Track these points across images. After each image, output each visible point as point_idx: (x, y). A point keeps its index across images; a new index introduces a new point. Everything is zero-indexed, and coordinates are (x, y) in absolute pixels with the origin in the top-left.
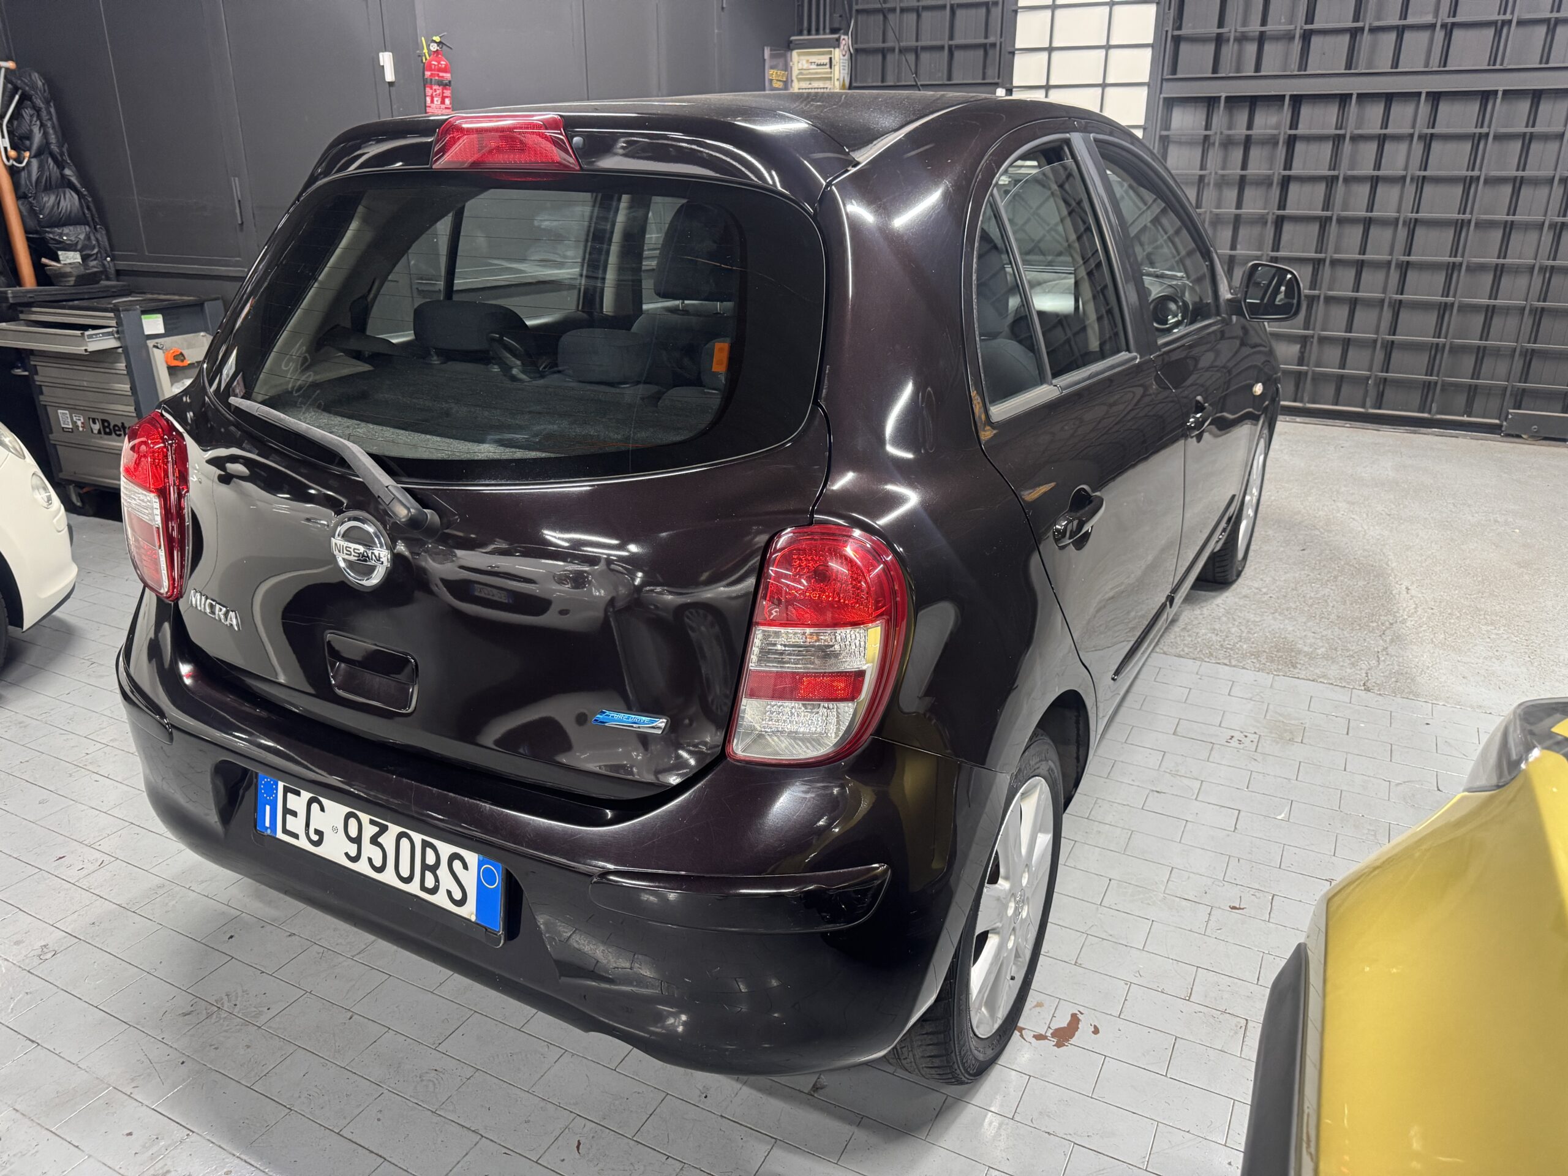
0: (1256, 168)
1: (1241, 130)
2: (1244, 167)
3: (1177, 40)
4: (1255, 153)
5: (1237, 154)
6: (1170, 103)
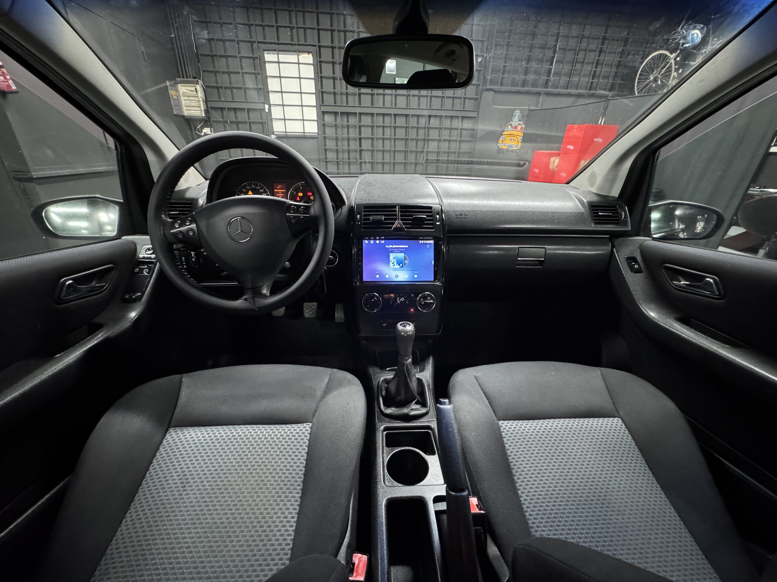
0: (351, 135)
1: (345, 123)
2: (348, 134)
3: (322, 92)
4: (350, 130)
5: (345, 130)
6: (324, 113)
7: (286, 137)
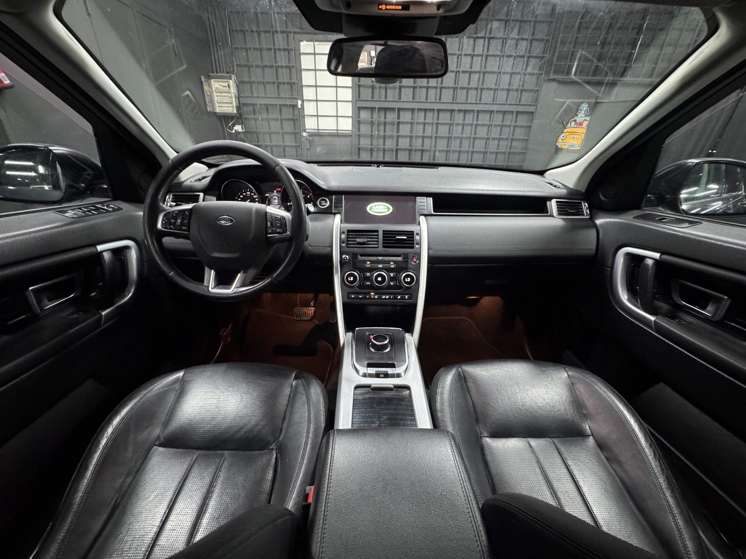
0: (388, 133)
1: (382, 119)
2: (385, 132)
3: (359, 86)
4: (388, 127)
5: (382, 128)
6: (360, 109)
7: (318, 134)
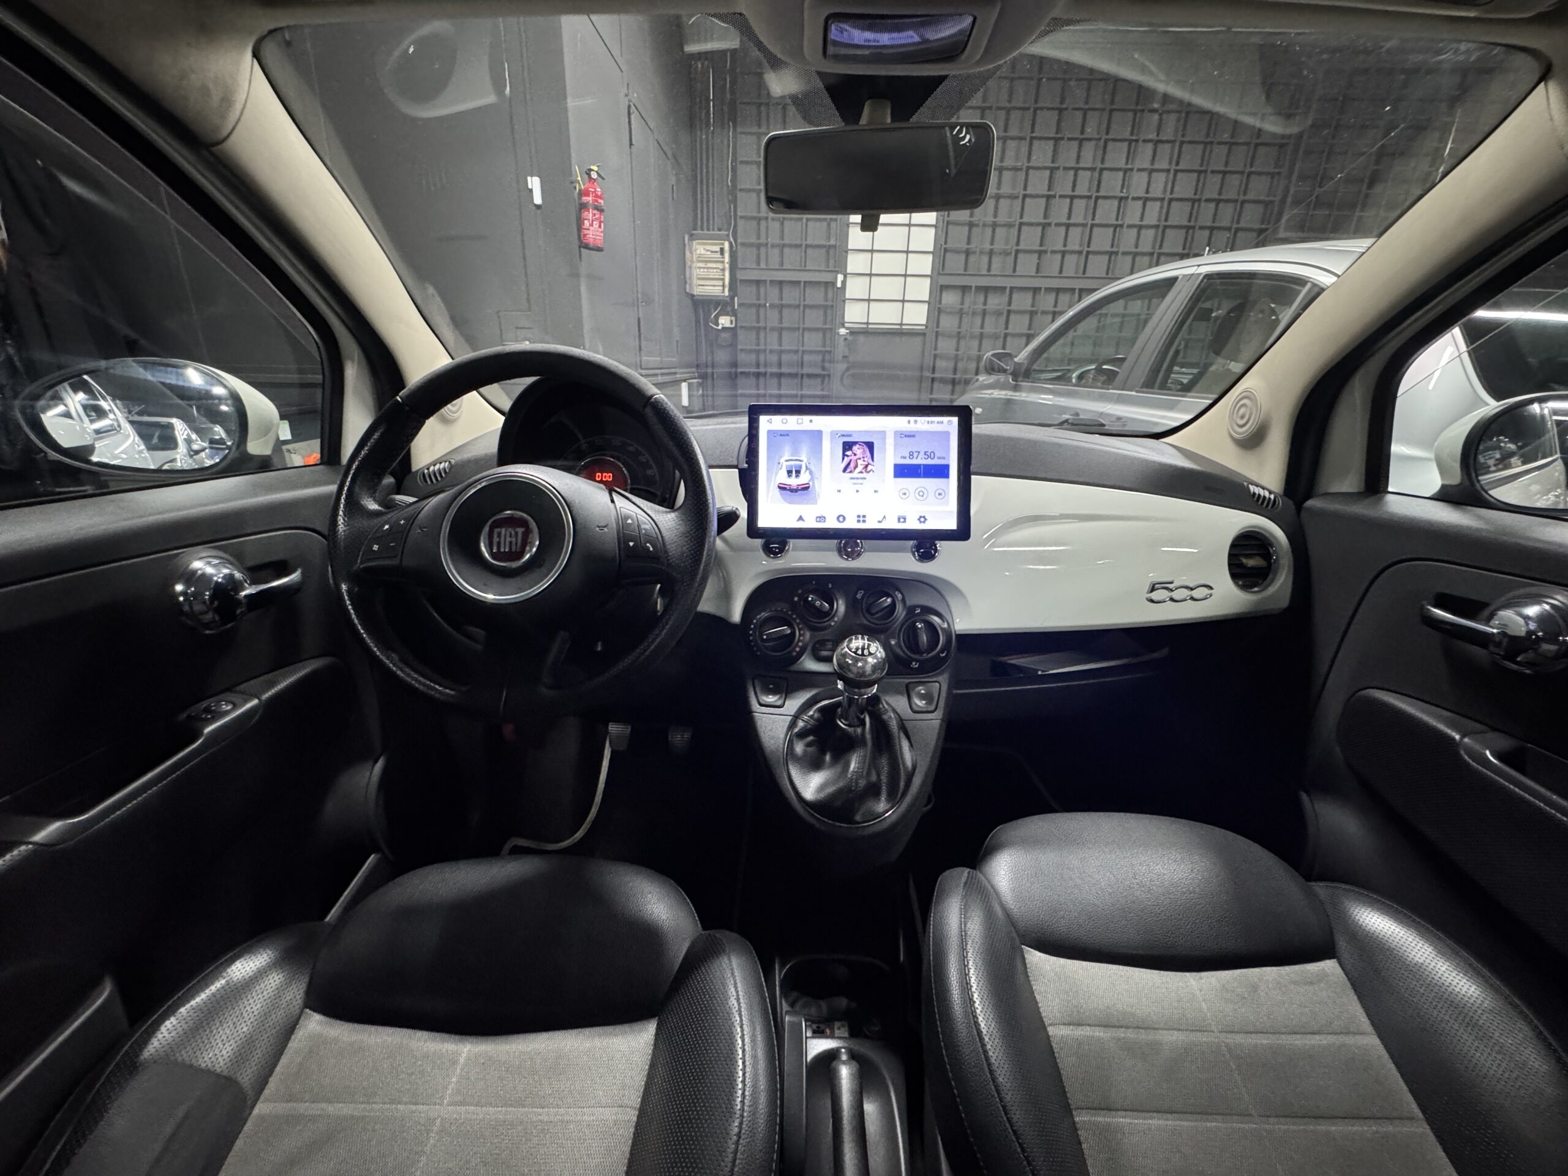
0: (989, 329)
1: (980, 306)
2: (982, 327)
3: (946, 250)
4: (988, 319)
5: (978, 320)
6: (943, 288)
7: (865, 332)
